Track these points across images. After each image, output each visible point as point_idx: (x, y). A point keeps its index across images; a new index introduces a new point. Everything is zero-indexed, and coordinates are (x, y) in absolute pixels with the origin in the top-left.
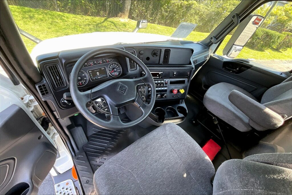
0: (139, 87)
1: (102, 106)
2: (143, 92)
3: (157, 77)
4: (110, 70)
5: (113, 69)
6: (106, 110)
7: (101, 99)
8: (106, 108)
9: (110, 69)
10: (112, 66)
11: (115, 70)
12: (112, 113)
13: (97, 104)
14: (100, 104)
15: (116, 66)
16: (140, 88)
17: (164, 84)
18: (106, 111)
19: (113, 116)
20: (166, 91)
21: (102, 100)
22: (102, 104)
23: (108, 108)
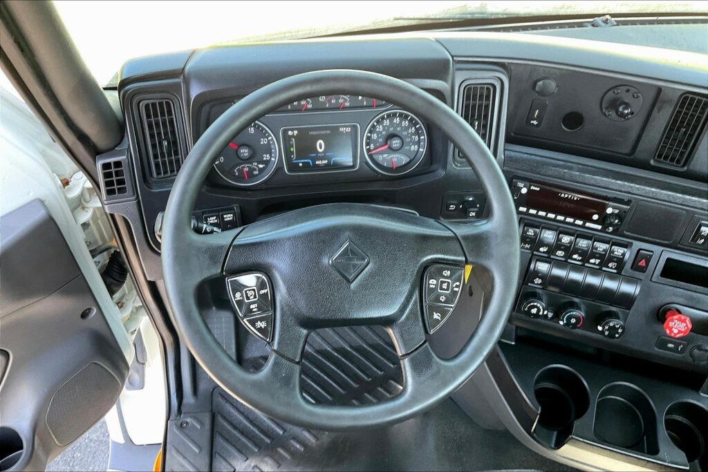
0: (432, 268)
1: (252, 307)
2: (443, 299)
3: (588, 224)
4: (375, 142)
5: (392, 136)
6: (262, 325)
7: (258, 278)
8: (261, 320)
9: (375, 136)
10: (389, 127)
11: (396, 143)
12: (279, 343)
13: (238, 295)
14: (247, 294)
15: (407, 129)
16: (439, 274)
17: (628, 266)
18: (260, 330)
19: (276, 359)
20: (626, 301)
21: (261, 285)
22: (255, 297)
23: (271, 321)
